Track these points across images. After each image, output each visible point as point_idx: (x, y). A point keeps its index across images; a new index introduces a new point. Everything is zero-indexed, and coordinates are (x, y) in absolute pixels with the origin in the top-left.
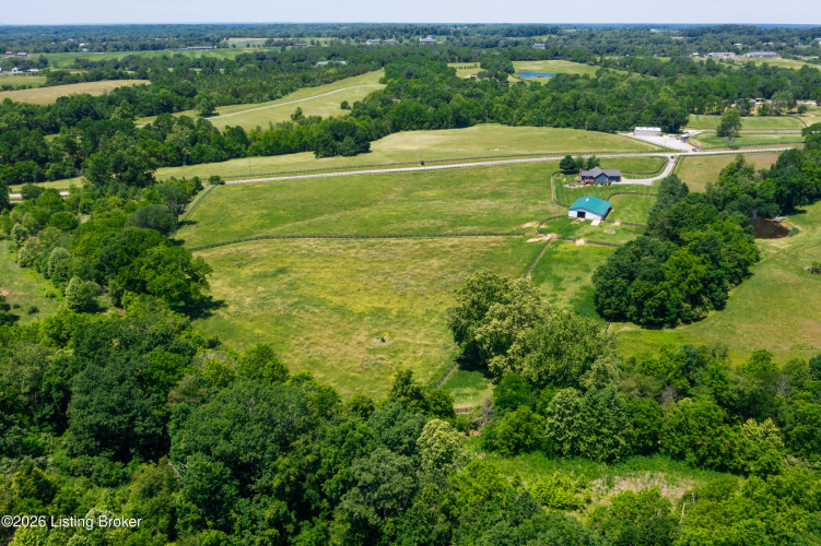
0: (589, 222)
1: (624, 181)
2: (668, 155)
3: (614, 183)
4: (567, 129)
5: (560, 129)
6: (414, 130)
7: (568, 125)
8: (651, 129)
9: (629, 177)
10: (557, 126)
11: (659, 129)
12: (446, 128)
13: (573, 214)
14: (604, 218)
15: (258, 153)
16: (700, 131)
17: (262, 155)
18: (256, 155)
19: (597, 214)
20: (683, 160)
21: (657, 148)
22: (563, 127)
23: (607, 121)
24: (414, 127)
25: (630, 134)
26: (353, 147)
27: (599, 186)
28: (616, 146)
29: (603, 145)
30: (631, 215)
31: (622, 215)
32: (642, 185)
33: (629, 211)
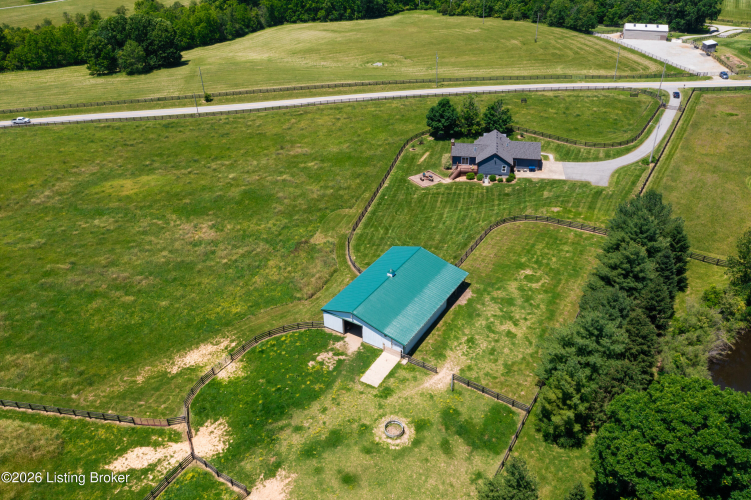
0: (368, 355)
1: (554, 169)
2: (670, 86)
3: (522, 174)
4: (521, 23)
5: (512, 22)
6: (305, 21)
7: (525, 17)
8: (652, 27)
9: (565, 156)
10: (508, 18)
11: (665, 28)
12: (350, 18)
13: (333, 323)
14: (410, 351)
15: (23, 65)
16: (740, 29)
17: (30, 69)
18: (19, 68)
19: (394, 341)
21: (653, 68)
22: (517, 19)
23: (579, 12)
24: (305, 17)
25: (614, 37)
27: (487, 183)
28: (579, 60)
29: (559, 58)
30: (508, 326)
31: (481, 323)
32: (585, 185)
33: (510, 302)
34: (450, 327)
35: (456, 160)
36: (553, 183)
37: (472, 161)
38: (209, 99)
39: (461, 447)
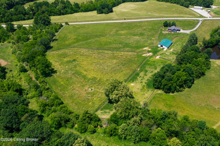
0: (163, 49)
1: (182, 31)
2: (200, 19)
3: (178, 32)
4: (174, 4)
5: (172, 4)
6: (129, 2)
7: (175, 3)
8: (199, 7)
9: (184, 29)
10: (171, 3)
11: (202, 7)
12: (139, 2)
13: (159, 46)
14: (168, 48)
15: (82, 11)
16: (217, 7)
17: (83, 12)
18: (82, 12)
19: (166, 47)
20: (205, 21)
21: (199, 15)
22: (173, 3)
23: (186, 4)
24: (129, 1)
25: (192, 9)
26: (107, 11)
27: (173, 33)
28: (186, 13)
29: (182, 13)
30: (177, 47)
31: (174, 46)
32: (186, 33)
33: (177, 45)
34: (171, 47)
35: (169, 30)
36: (182, 33)
37: (171, 30)
38: (125, 19)
39: (174, 55)
